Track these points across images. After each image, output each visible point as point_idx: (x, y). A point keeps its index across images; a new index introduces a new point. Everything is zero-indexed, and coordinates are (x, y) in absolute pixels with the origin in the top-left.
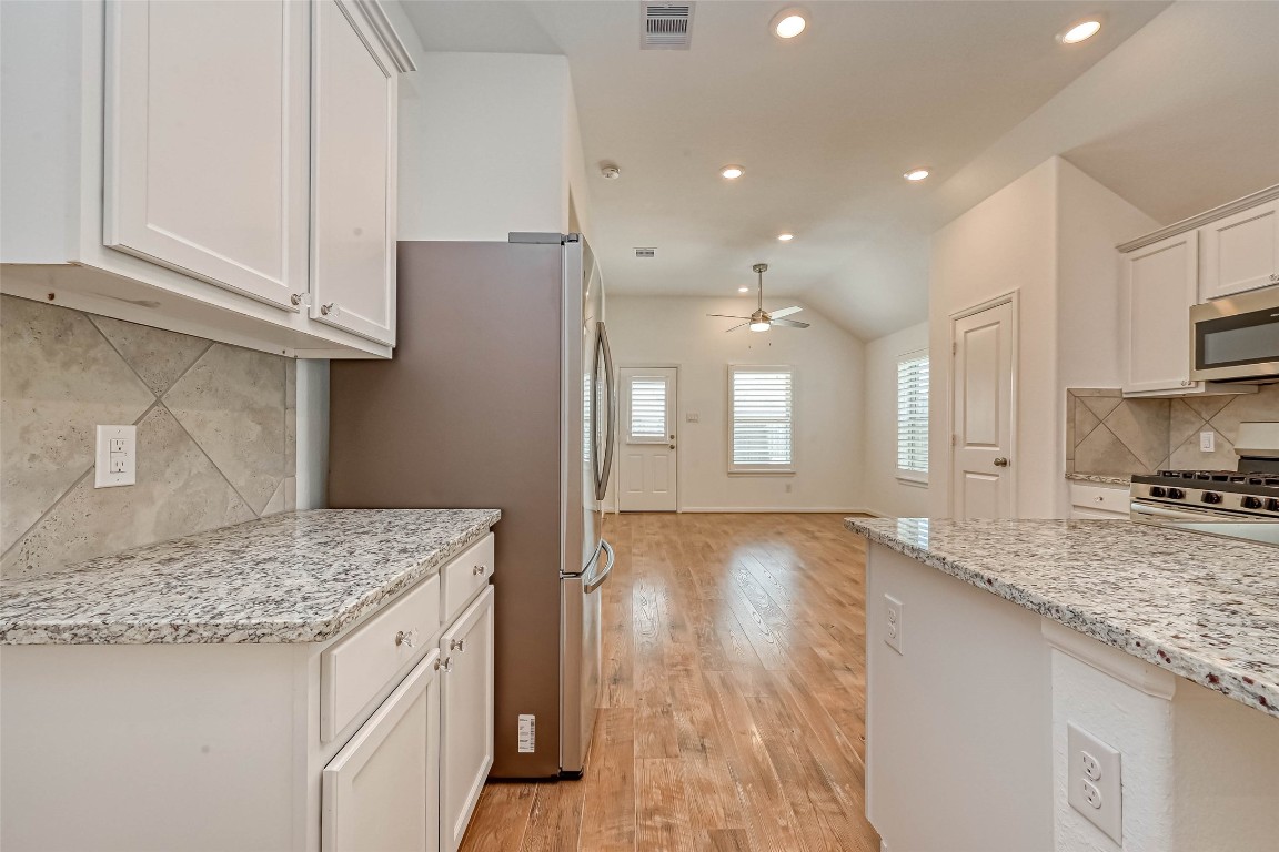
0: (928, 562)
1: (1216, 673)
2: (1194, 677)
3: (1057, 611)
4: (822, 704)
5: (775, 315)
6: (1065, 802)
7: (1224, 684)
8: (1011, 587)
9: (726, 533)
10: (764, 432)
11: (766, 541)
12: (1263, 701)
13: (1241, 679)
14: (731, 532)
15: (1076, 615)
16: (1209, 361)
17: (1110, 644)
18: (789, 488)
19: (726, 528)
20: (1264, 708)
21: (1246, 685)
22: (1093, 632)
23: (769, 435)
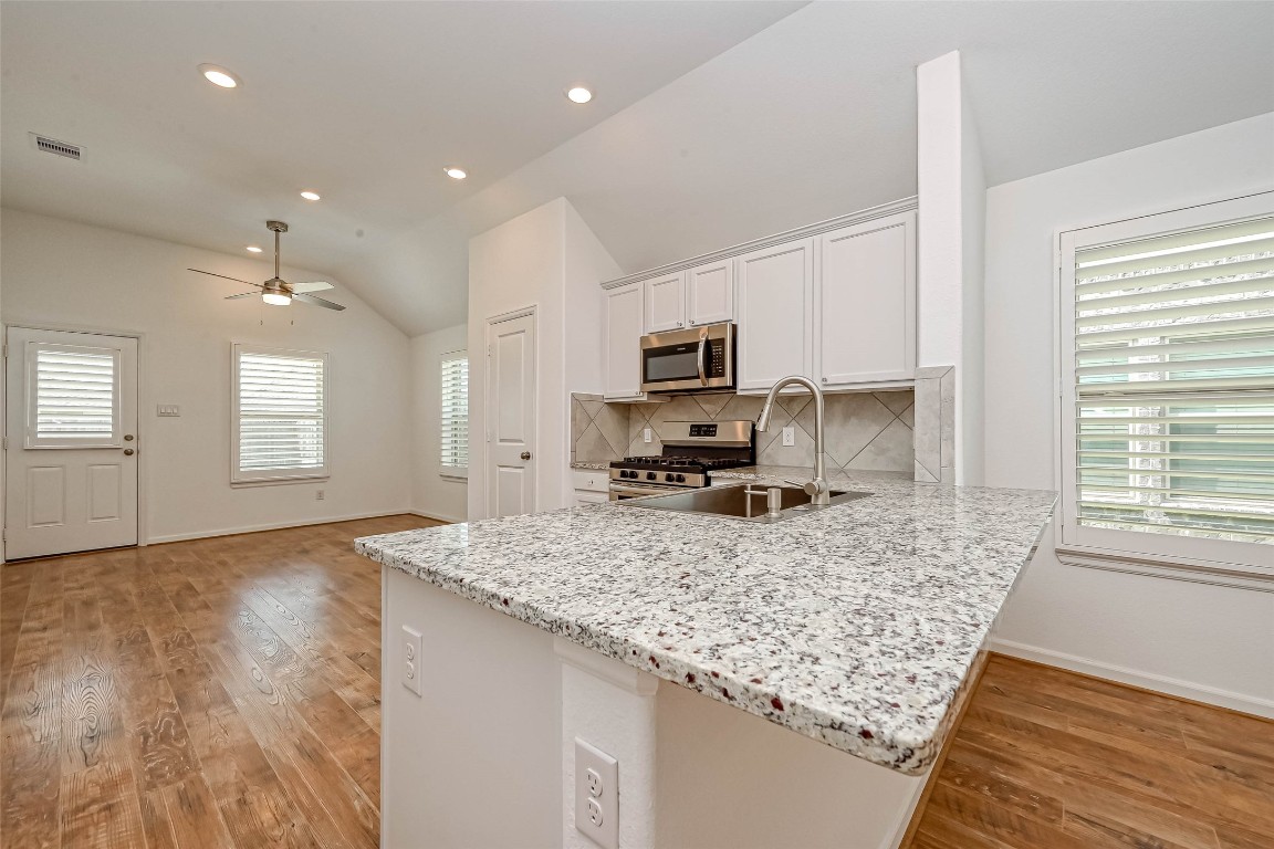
0: (445, 586)
1: (693, 672)
2: (677, 680)
3: (567, 627)
4: (339, 765)
5: (299, 288)
6: (573, 826)
7: (699, 681)
8: (526, 606)
9: (223, 564)
10: (295, 430)
11: (285, 564)
12: (725, 693)
13: (710, 674)
14: (231, 562)
15: (583, 629)
16: (650, 378)
17: (612, 656)
18: (320, 496)
19: (222, 556)
20: (726, 699)
21: (713, 679)
22: (598, 646)
23: (301, 434)
